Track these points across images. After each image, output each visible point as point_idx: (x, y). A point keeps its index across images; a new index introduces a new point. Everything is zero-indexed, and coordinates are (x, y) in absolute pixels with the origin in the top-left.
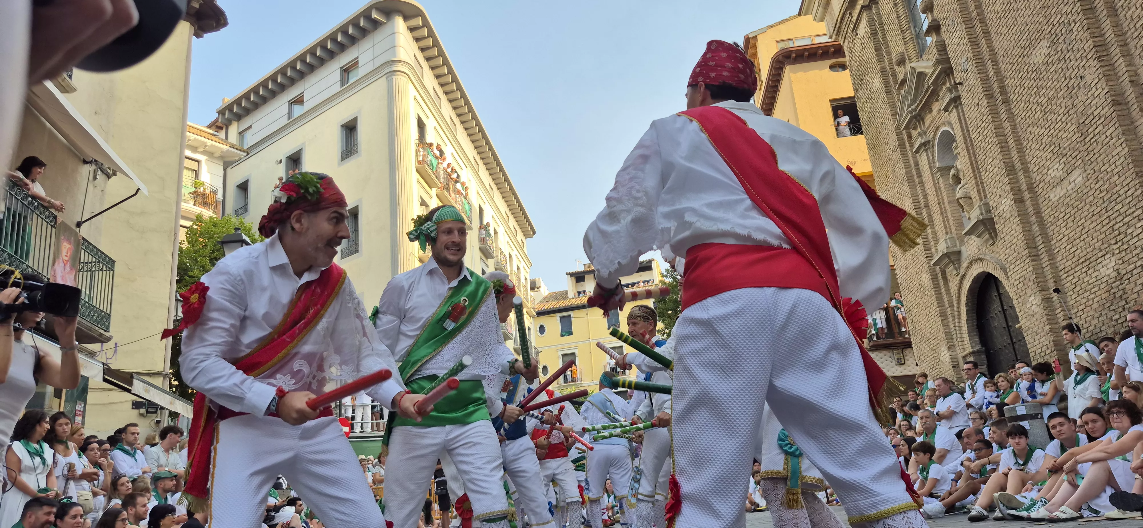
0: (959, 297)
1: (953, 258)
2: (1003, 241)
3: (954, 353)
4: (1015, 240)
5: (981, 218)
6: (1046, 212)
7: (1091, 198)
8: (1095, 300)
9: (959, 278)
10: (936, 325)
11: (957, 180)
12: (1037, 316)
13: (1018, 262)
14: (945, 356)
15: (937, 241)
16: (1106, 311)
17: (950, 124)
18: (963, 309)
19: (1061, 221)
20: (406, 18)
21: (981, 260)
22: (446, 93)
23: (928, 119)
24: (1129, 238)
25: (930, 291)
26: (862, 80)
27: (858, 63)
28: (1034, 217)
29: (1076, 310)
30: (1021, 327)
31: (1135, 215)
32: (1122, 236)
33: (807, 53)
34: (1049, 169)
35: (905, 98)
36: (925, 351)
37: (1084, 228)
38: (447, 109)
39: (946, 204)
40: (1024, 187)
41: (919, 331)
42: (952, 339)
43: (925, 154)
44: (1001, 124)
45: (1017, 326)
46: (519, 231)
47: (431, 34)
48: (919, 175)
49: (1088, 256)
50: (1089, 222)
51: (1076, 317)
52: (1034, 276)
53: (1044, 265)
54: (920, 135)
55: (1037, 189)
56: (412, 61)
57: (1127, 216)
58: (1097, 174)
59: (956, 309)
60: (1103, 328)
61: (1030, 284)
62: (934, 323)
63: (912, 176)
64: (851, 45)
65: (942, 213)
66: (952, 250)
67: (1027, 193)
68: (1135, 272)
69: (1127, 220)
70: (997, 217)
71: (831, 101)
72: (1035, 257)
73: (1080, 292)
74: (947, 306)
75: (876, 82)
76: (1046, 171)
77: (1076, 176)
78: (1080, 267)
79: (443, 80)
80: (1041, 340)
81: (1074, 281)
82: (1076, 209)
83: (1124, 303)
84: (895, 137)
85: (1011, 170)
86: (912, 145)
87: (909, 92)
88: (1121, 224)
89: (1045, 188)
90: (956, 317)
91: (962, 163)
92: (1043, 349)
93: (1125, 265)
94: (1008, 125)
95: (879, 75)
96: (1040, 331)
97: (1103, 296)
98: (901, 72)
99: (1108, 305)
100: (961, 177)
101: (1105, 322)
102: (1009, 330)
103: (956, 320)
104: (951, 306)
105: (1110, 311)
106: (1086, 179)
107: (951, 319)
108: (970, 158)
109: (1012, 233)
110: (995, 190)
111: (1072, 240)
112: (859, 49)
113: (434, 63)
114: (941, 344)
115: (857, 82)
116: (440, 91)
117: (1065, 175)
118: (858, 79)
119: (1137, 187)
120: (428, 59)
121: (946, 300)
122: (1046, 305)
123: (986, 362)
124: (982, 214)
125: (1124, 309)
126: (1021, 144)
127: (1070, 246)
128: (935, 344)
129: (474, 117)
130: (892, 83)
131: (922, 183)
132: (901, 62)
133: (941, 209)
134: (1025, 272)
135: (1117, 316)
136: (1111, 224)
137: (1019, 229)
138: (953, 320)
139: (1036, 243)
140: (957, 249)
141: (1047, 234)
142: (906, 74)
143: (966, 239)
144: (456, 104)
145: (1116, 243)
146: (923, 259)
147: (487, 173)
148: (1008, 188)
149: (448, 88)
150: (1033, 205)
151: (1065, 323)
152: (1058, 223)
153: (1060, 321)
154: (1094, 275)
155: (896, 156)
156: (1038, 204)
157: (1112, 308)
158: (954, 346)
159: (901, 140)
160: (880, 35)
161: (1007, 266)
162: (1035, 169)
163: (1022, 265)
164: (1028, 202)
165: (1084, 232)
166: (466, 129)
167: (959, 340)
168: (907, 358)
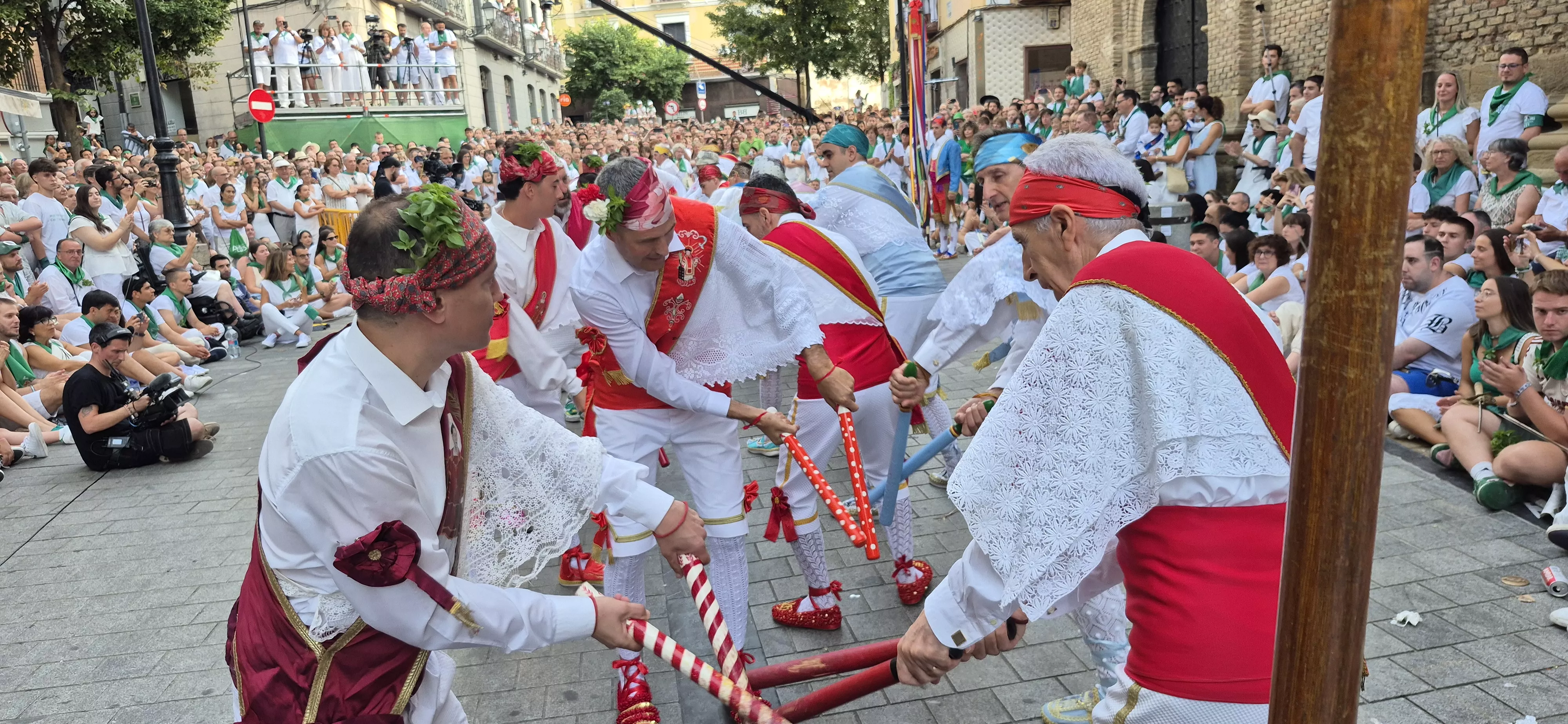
3: (1120, 46)
8: (1303, 17)
12: (1230, 24)
14: (1108, 48)
16: (1312, 35)
29: (1277, 25)
30: (1207, 30)
36: (1085, 32)
41: (1083, 3)
42: (1121, 25)
45: (1203, 28)
51: (1276, 34)
60: (1302, 57)
80: (1226, 58)
92: (1227, 69)
96: (1227, 45)
97: (1314, 15)
99: (1316, 27)
101: (1307, 49)
102: (1193, 26)
103: (1132, 1)
105: (1316, 36)
114: (1107, 30)
122: (1244, 11)
123: (1155, 62)
128: (1100, 28)
153: (1255, 35)
158: (1122, 35)
167: (1130, 28)
168: (1063, 20)
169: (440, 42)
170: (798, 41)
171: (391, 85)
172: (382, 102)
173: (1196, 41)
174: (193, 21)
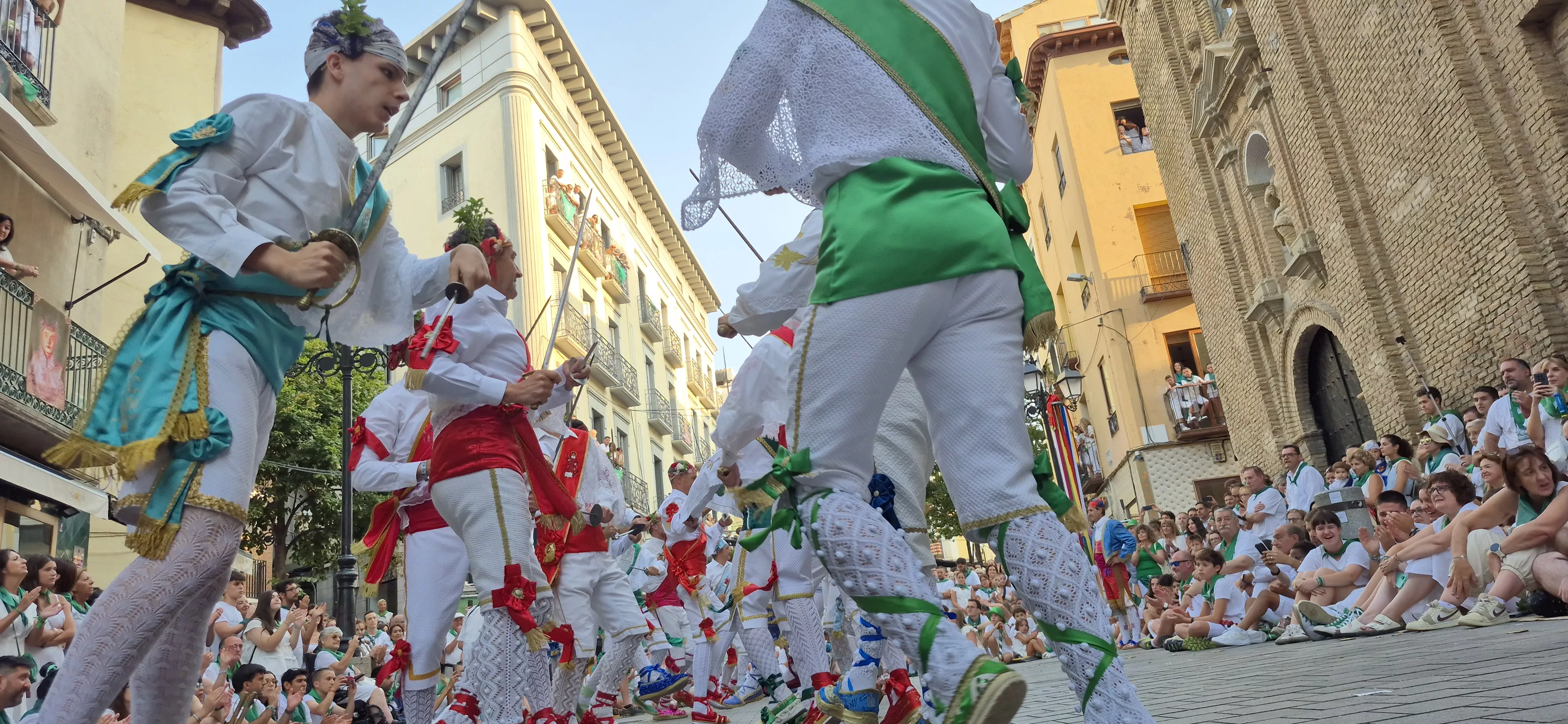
0: (1284, 362)
1: (1273, 308)
2: (1333, 281)
4: (1349, 279)
5: (1305, 251)
6: (1388, 238)
7: (1443, 215)
8: (1455, 354)
9: (1282, 336)
10: (1257, 402)
11: (1275, 201)
12: (1383, 380)
13: (1354, 309)
14: (1270, 443)
15: (1252, 287)
16: (1469, 368)
17: (1261, 126)
18: (1291, 378)
19: (1407, 249)
20: (524, 13)
21: (1309, 308)
22: (586, 115)
23: (1233, 120)
24: (1490, 265)
25: (1246, 356)
26: (1147, 72)
27: (1140, 50)
28: (1372, 246)
29: (1432, 369)
30: (1363, 398)
31: (1495, 233)
32: (1481, 263)
33: (1077, 41)
34: (1388, 180)
35: (1201, 94)
36: (1245, 440)
37: (1436, 257)
38: (587, 138)
39: (1262, 236)
40: (1358, 205)
42: (1278, 419)
43: (1231, 168)
44: (1325, 122)
45: (1359, 396)
46: (697, 304)
47: (560, 34)
48: (1226, 199)
49: (1443, 295)
50: (1442, 248)
52: (1375, 326)
53: (1388, 311)
54: (1224, 143)
55: (1374, 208)
56: (535, 72)
57: (1485, 236)
58: (1446, 181)
59: (1281, 378)
61: (1371, 337)
62: (1254, 399)
63: (1217, 200)
64: (1131, 25)
65: (1256, 248)
66: (1271, 297)
67: (1361, 213)
68: (1500, 311)
69: (1485, 241)
70: (1325, 249)
71: (1113, 104)
72: (1375, 300)
73: (1436, 344)
74: (1270, 375)
75: (1164, 74)
76: (1384, 182)
77: (1422, 187)
78: (1434, 310)
79: (581, 97)
80: (1389, 413)
81: (1428, 329)
82: (1425, 232)
83: (1490, 355)
84: (1191, 149)
85: (1339, 184)
86: (1214, 159)
87: (1206, 84)
88: (1479, 247)
89: (1385, 205)
90: (1282, 389)
91: (1279, 180)
92: (1392, 425)
93: (1488, 302)
94: (1334, 122)
95: (1166, 65)
96: (1386, 400)
97: (1465, 348)
98: (1196, 59)
99: (1472, 358)
100: (1280, 198)
102: (1351, 403)
104: (1275, 374)
106: (1434, 190)
107: (1275, 393)
108: (1288, 170)
109: (1345, 269)
110: (1321, 212)
111: (1422, 273)
112: (1141, 30)
113: (566, 73)
114: (1264, 427)
115: (1140, 75)
116: (576, 112)
117: (1409, 185)
118: (1142, 72)
119: (1496, 195)
120: (558, 69)
121: (1267, 367)
123: (1323, 446)
124: (1306, 246)
125: (1491, 364)
126: (1351, 147)
127: (1420, 282)
128: (1257, 428)
129: (627, 147)
130: (1184, 74)
131: (1229, 209)
132: (1195, 45)
133: (1255, 242)
134: (1363, 322)
135: (1484, 374)
136: (1467, 249)
137: (1353, 263)
138: (1279, 394)
139: (1376, 281)
140: (1278, 296)
141: (1390, 268)
142: (1201, 62)
143: (1289, 283)
144: (600, 129)
145: (1475, 273)
146: (1235, 313)
147: (648, 224)
148: (1337, 208)
149: (587, 108)
150: (1370, 229)
151: (1418, 388)
152: (1404, 252)
153: (1412, 385)
154: (1451, 320)
155: (1194, 173)
156: (1376, 228)
157: (1477, 362)
158: (1281, 428)
159: (1199, 151)
160: (1166, 10)
161: (1341, 314)
162: (1371, 181)
163: (1360, 311)
164: (1364, 226)
165: (1436, 262)
166: (616, 164)
167: (1287, 420)
168: (1227, 452)
173: (1359, 416)
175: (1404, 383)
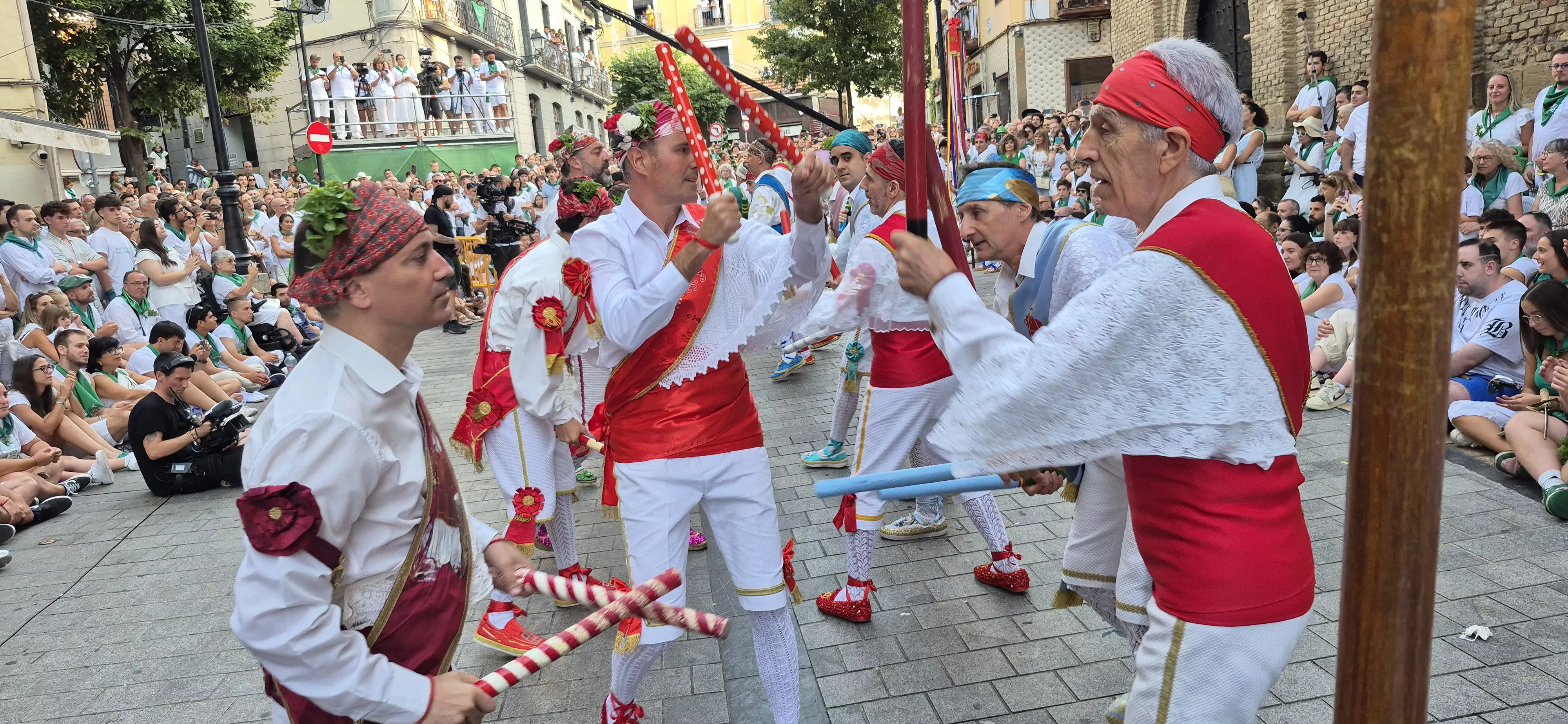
8: (1348, 23)
10: (1146, 15)
12: (1273, 32)
16: (1357, 41)
29: (1321, 31)
30: (1250, 39)
36: (1126, 44)
41: (1123, 15)
45: (1245, 37)
51: (1320, 40)
60: (1348, 62)
62: (1144, 11)
80: (1270, 65)
90: (1173, 7)
92: (1271, 77)
96: (1271, 53)
97: (1359, 20)
99: (1362, 33)
101: (1353, 55)
102: (1236, 34)
103: (1172, 12)
105: (1361, 41)
107: (1165, 9)
122: (1287, 19)
128: (1140, 40)
138: (1169, 11)
153: (1298, 42)
168: (1103, 32)
169: (491, 72)
170: (839, 61)
171: (444, 114)
172: (436, 132)
173: (1239, 49)
174: (253, 58)
175: (1292, 39)
